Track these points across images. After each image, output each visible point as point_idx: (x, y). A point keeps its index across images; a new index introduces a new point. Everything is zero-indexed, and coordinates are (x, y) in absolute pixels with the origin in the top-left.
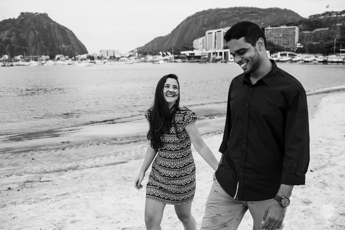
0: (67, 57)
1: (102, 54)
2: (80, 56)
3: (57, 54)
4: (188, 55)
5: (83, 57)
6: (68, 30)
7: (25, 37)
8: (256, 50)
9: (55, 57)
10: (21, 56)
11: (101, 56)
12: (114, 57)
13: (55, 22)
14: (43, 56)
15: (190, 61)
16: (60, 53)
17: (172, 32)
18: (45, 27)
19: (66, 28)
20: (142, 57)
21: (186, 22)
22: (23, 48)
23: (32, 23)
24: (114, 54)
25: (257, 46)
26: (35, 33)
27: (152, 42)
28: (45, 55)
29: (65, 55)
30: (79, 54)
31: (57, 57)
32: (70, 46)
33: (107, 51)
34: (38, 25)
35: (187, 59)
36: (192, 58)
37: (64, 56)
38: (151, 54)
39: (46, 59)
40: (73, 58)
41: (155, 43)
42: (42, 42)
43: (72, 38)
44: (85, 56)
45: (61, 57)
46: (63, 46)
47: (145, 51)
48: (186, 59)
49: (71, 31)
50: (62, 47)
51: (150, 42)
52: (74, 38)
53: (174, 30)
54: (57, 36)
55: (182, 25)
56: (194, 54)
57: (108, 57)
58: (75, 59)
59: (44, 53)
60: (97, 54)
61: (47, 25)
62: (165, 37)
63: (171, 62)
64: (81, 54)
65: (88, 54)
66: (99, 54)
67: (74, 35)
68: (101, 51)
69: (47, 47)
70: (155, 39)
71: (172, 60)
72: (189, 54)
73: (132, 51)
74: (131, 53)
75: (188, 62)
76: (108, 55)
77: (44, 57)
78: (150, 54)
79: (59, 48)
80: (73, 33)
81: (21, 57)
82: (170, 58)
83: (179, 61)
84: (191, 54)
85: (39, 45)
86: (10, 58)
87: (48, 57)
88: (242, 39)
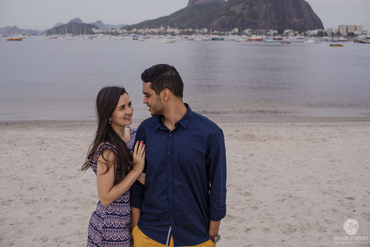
0: (297, 32)
2: (310, 32)
3: (286, 29)
5: (314, 33)
8: (159, 99)
9: (283, 32)
10: (249, 29)
12: (353, 34)
14: (271, 30)
16: (290, 28)
22: (254, 21)
25: (162, 95)
26: (267, 6)
28: (274, 29)
29: (295, 30)
30: (309, 30)
31: (286, 31)
32: (302, 20)
37: (293, 31)
39: (273, 33)
40: (303, 33)
42: (273, 15)
45: (290, 32)
46: (295, 19)
50: (293, 21)
54: (290, 8)
57: (346, 34)
58: (305, 35)
59: (273, 27)
64: (311, 29)
65: (321, 30)
69: (277, 21)
76: (346, 31)
77: (272, 32)
79: (290, 22)
80: (309, 5)
81: (249, 31)
85: (270, 19)
86: (240, 31)
87: (276, 32)
88: (149, 84)
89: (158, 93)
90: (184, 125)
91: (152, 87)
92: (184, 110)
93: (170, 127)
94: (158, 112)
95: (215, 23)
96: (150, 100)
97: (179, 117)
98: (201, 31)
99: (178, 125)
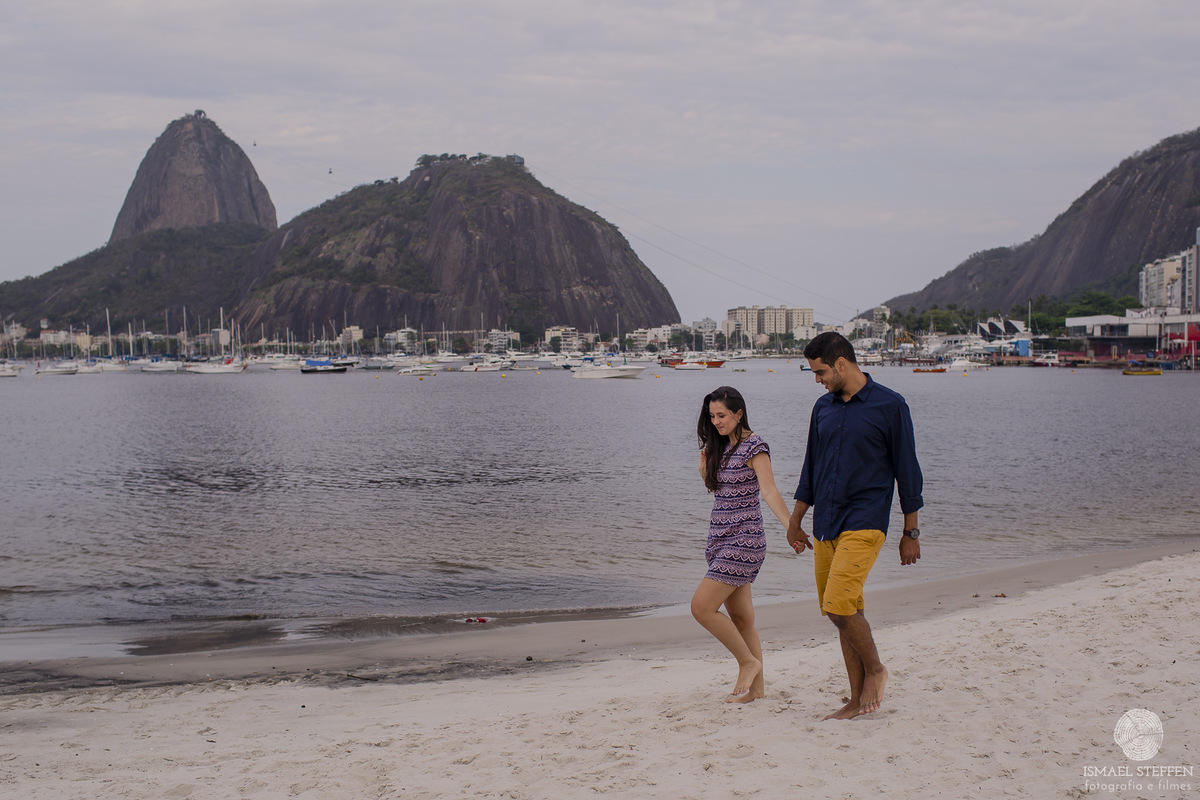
0: (591, 337)
1: (738, 325)
2: (645, 334)
3: (549, 324)
4: (1097, 333)
5: (656, 337)
6: (601, 221)
7: (430, 253)
9: (541, 336)
10: (409, 329)
11: (734, 334)
12: (788, 338)
13: (550, 192)
14: (495, 331)
15: (1104, 360)
16: (562, 321)
17: (1051, 228)
18: (509, 212)
19: (593, 216)
20: (902, 339)
21: (1118, 182)
22: (420, 297)
23: (461, 199)
24: (789, 324)
25: (837, 365)
26: (470, 238)
27: (960, 274)
28: (504, 328)
29: (582, 327)
30: (639, 326)
31: (550, 334)
32: (604, 291)
33: (761, 313)
34: (484, 204)
35: (1091, 353)
36: (1115, 349)
37: (577, 333)
38: (944, 327)
39: (505, 342)
40: (615, 341)
41: (971, 278)
42: (495, 275)
43: (616, 256)
44: (663, 333)
45: (565, 335)
46: (578, 289)
47: (918, 315)
48: (1085, 354)
49: (613, 228)
50: (571, 294)
51: (949, 275)
52: (624, 258)
53: (1060, 219)
54: (555, 247)
55: (1097, 196)
56: (1124, 328)
57: (764, 339)
58: (626, 346)
59: (499, 321)
60: (715, 325)
61: (516, 207)
62: (1020, 249)
63: (1019, 364)
65: (677, 326)
66: (724, 326)
67: (622, 245)
68: (732, 313)
69: (512, 295)
70: (976, 259)
71: (1027, 354)
72: (1103, 328)
73: (868, 315)
74: (862, 322)
75: (1096, 366)
76: (760, 330)
77: (497, 335)
78: (939, 330)
79: (560, 298)
80: (620, 234)
81: (411, 336)
82: (1017, 343)
83: (1049, 361)
84: (1112, 328)
85: (483, 287)
86: (368, 336)
87: (516, 336)
88: (818, 359)
89: (832, 365)
90: (862, 397)
91: (824, 361)
92: (863, 381)
93: (847, 399)
94: (837, 385)
95: (261, 305)
96: (825, 378)
97: (859, 389)
98: (206, 339)
99: (855, 398)
